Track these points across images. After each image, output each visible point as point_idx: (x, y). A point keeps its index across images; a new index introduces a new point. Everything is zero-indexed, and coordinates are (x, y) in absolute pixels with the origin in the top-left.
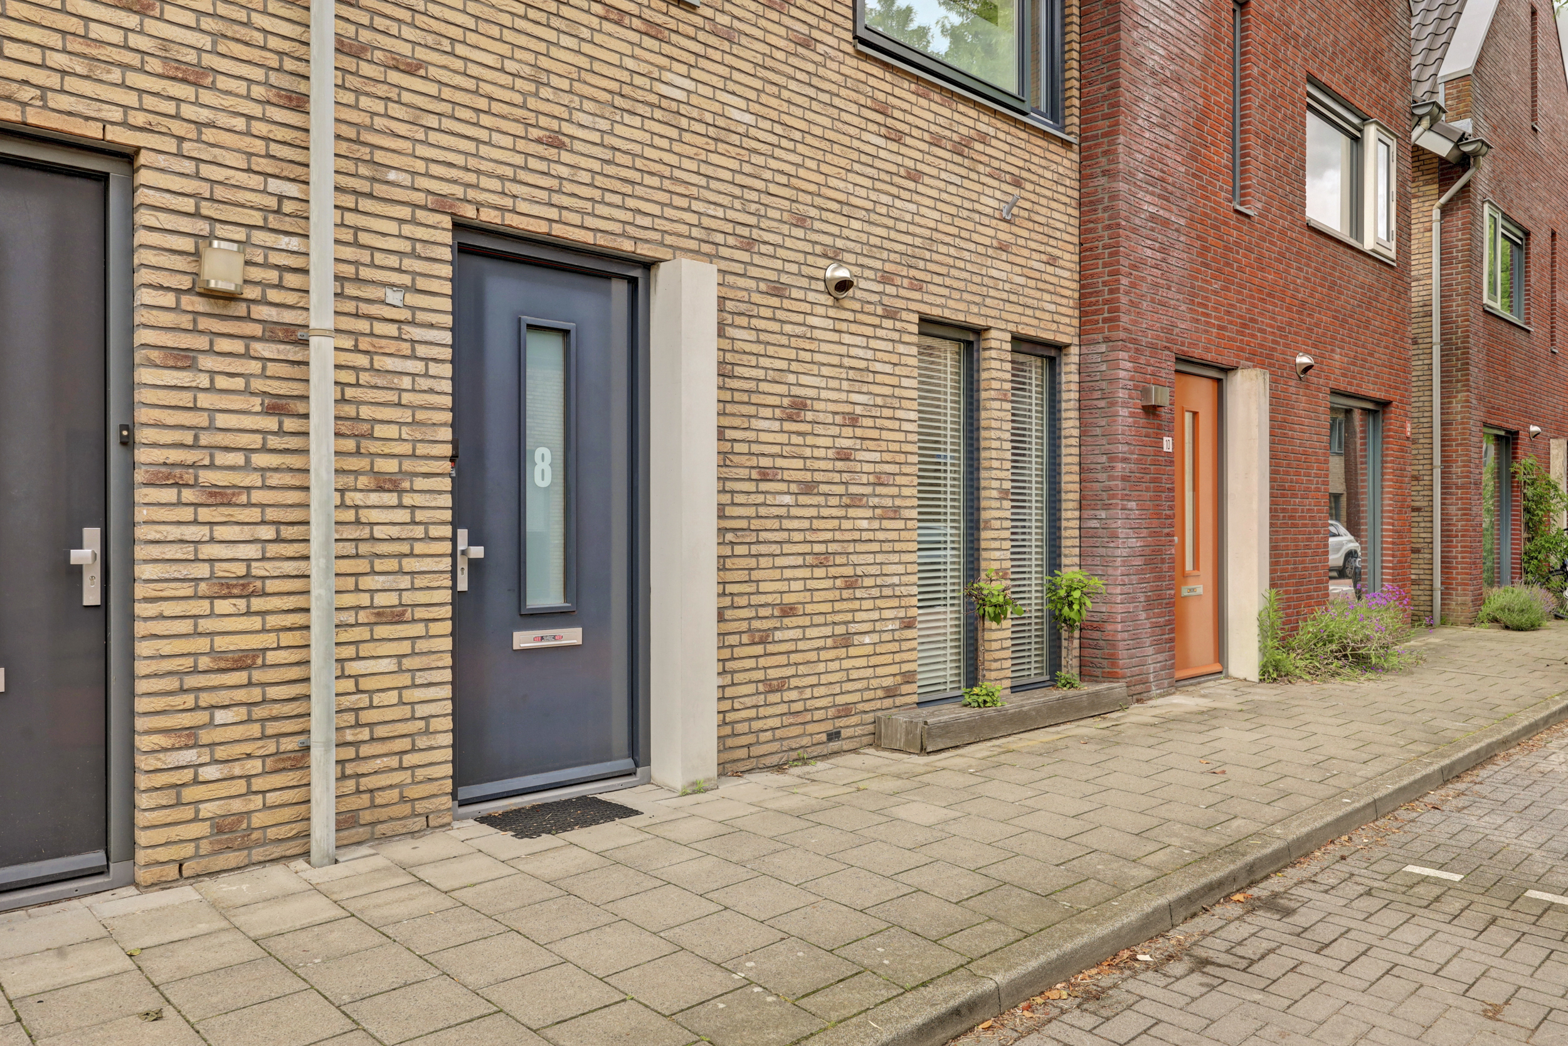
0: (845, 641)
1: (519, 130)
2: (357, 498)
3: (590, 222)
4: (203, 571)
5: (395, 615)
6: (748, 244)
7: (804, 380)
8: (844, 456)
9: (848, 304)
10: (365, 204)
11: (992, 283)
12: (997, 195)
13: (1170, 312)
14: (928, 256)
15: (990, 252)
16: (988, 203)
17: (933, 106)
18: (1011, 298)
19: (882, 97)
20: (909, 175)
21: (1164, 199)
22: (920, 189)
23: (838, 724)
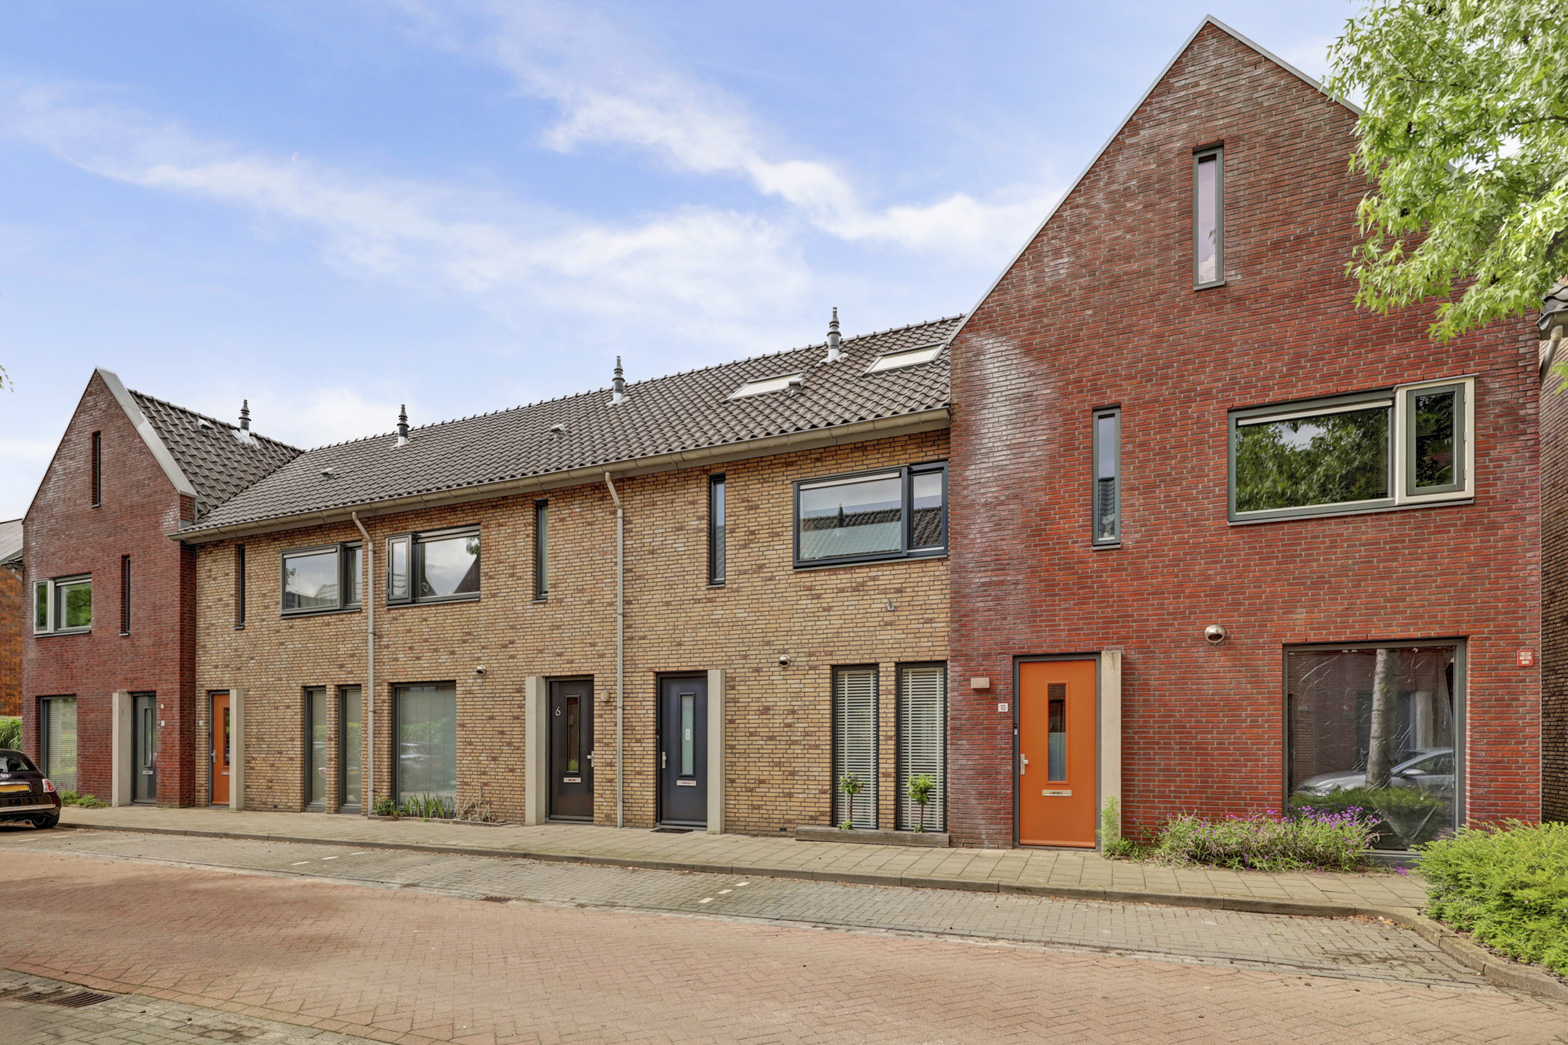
0: (790, 795)
1: (669, 644)
2: (632, 745)
3: (689, 664)
4: (603, 761)
5: (640, 773)
6: (745, 657)
7: (768, 699)
8: (789, 726)
9: (790, 668)
10: (634, 674)
11: (879, 642)
12: (884, 601)
13: (1005, 632)
14: (836, 640)
15: (878, 628)
16: (877, 606)
17: (839, 577)
18: (894, 646)
19: (809, 584)
20: (825, 610)
21: (999, 570)
22: (831, 613)
23: (785, 825)
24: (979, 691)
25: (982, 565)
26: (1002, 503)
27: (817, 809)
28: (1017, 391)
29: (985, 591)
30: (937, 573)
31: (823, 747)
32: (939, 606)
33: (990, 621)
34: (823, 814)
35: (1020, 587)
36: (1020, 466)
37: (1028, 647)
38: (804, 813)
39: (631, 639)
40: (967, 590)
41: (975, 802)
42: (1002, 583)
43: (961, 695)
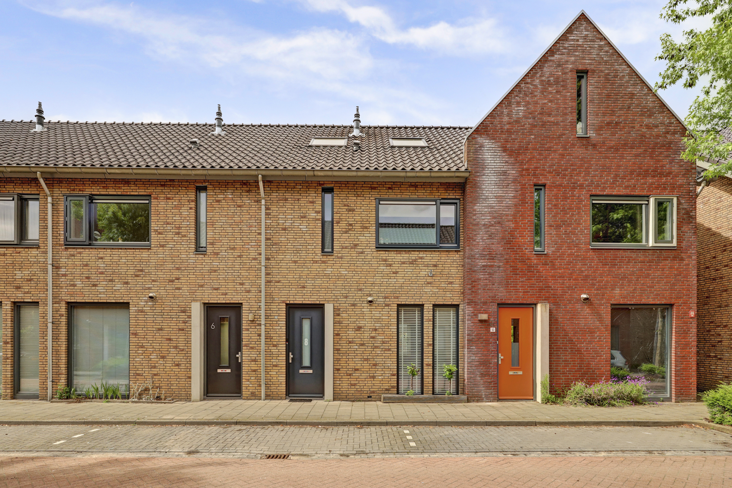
0: (374, 377)
1: (297, 287)
2: (270, 348)
3: (310, 299)
4: (250, 358)
5: (276, 366)
6: (346, 297)
7: (361, 322)
8: (373, 337)
9: (373, 305)
10: (272, 304)
11: (424, 293)
12: (427, 270)
13: (494, 291)
14: (400, 290)
15: (424, 285)
16: (423, 273)
17: (402, 255)
18: (433, 295)
19: (385, 258)
20: (394, 273)
21: (491, 259)
22: (398, 275)
23: (371, 395)
24: (481, 321)
25: (483, 256)
26: (492, 225)
27: (389, 385)
28: (499, 169)
29: (484, 269)
30: (455, 258)
31: (393, 350)
32: (456, 276)
33: (487, 285)
34: (393, 387)
35: (501, 269)
36: (501, 207)
37: (505, 300)
38: (382, 387)
39: (270, 282)
40: (475, 269)
41: (479, 378)
42: (492, 266)
43: (472, 323)
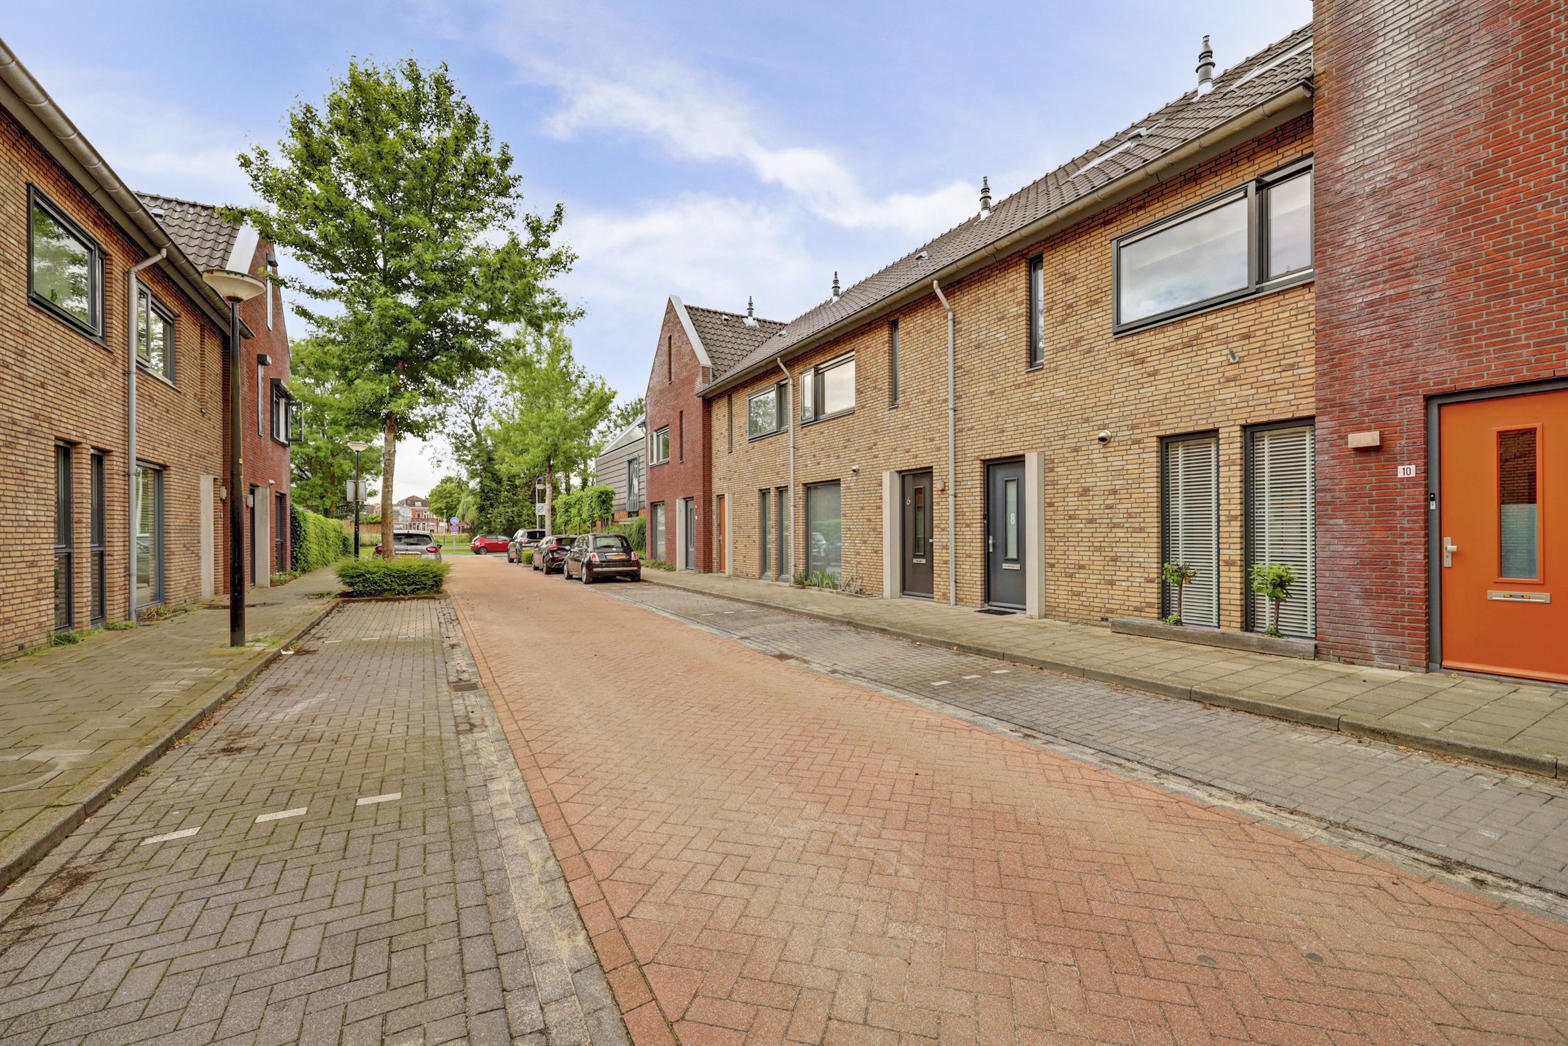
0: (1112, 583)
1: (994, 432)
2: (962, 530)
3: (1011, 450)
4: (941, 545)
5: (970, 557)
7: (1088, 480)
8: (1110, 507)
9: (1111, 445)
10: (964, 464)
11: (1219, 403)
12: (1224, 352)
13: (1409, 364)
14: (1163, 407)
15: (1217, 387)
16: (1216, 360)
17: (1167, 334)
18: (1240, 405)
20: (1150, 375)
21: (1398, 278)
22: (1158, 377)
23: (1107, 615)
24: (1363, 451)
25: (1367, 278)
26: (1403, 183)
27: (1142, 600)
28: (1430, 14)
29: (1373, 312)
30: (1300, 305)
31: (1149, 530)
32: (1305, 346)
33: (1382, 352)
34: (1150, 605)
35: (1437, 295)
36: (1435, 120)
37: (1453, 381)
38: (1127, 603)
39: (961, 431)
40: (1342, 317)
41: (1358, 602)
42: (1404, 296)
43: (1333, 458)
